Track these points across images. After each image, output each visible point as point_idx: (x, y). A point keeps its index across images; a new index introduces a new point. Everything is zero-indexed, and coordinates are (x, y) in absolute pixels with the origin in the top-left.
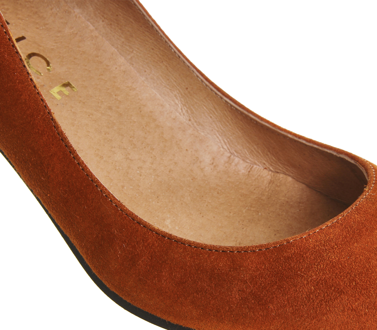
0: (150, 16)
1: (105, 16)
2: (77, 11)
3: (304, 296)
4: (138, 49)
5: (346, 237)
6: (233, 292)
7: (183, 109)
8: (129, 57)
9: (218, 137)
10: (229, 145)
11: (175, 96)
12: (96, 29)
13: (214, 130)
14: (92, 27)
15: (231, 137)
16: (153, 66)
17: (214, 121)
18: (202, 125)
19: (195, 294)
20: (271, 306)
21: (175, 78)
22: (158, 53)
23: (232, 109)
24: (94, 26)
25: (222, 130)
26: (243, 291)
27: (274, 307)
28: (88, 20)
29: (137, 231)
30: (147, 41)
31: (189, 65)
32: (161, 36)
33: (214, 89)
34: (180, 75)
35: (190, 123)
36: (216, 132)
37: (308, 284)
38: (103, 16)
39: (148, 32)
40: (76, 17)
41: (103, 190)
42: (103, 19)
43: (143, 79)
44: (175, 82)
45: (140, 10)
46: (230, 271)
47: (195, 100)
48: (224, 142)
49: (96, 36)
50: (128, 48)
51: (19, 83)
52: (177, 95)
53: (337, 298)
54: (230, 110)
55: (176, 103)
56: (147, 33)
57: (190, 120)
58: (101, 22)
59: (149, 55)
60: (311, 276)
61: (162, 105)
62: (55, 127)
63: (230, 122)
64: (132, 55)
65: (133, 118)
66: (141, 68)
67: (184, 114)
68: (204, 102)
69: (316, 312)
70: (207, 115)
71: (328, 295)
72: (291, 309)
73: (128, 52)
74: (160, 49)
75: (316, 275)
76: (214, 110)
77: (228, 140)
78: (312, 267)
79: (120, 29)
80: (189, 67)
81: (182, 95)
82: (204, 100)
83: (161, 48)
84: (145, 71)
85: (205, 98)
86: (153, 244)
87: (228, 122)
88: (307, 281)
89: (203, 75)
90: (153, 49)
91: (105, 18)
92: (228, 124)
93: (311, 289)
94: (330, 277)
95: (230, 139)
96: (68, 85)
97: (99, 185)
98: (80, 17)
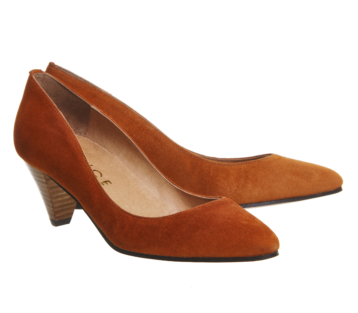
2: (116, 157)
3: (185, 231)
4: (140, 169)
5: (203, 210)
6: (159, 233)
9: (172, 204)
10: (177, 208)
11: (155, 188)
14: (121, 163)
16: (146, 176)
18: (165, 199)
20: (173, 236)
22: (148, 170)
23: (177, 190)
24: (123, 163)
25: (174, 201)
26: (163, 232)
28: (120, 160)
34: (157, 178)
35: (160, 198)
36: (171, 202)
38: (126, 158)
41: (113, 202)
43: (141, 181)
44: (155, 181)
45: (141, 152)
46: (158, 225)
47: (163, 188)
48: (175, 206)
49: (123, 166)
50: (136, 169)
53: (197, 230)
55: (155, 191)
56: (143, 162)
58: (125, 160)
59: (144, 172)
60: (188, 223)
61: (148, 191)
63: (177, 197)
64: (138, 172)
65: (135, 195)
66: (141, 177)
67: (158, 195)
68: (166, 189)
69: (189, 236)
70: (167, 195)
71: (194, 230)
72: (180, 236)
74: (149, 168)
75: (190, 223)
76: (170, 192)
78: (189, 220)
79: (133, 162)
81: (157, 187)
85: (167, 187)
86: (131, 220)
94: (195, 223)
95: (177, 205)
96: (108, 181)
97: (112, 201)
98: (117, 159)
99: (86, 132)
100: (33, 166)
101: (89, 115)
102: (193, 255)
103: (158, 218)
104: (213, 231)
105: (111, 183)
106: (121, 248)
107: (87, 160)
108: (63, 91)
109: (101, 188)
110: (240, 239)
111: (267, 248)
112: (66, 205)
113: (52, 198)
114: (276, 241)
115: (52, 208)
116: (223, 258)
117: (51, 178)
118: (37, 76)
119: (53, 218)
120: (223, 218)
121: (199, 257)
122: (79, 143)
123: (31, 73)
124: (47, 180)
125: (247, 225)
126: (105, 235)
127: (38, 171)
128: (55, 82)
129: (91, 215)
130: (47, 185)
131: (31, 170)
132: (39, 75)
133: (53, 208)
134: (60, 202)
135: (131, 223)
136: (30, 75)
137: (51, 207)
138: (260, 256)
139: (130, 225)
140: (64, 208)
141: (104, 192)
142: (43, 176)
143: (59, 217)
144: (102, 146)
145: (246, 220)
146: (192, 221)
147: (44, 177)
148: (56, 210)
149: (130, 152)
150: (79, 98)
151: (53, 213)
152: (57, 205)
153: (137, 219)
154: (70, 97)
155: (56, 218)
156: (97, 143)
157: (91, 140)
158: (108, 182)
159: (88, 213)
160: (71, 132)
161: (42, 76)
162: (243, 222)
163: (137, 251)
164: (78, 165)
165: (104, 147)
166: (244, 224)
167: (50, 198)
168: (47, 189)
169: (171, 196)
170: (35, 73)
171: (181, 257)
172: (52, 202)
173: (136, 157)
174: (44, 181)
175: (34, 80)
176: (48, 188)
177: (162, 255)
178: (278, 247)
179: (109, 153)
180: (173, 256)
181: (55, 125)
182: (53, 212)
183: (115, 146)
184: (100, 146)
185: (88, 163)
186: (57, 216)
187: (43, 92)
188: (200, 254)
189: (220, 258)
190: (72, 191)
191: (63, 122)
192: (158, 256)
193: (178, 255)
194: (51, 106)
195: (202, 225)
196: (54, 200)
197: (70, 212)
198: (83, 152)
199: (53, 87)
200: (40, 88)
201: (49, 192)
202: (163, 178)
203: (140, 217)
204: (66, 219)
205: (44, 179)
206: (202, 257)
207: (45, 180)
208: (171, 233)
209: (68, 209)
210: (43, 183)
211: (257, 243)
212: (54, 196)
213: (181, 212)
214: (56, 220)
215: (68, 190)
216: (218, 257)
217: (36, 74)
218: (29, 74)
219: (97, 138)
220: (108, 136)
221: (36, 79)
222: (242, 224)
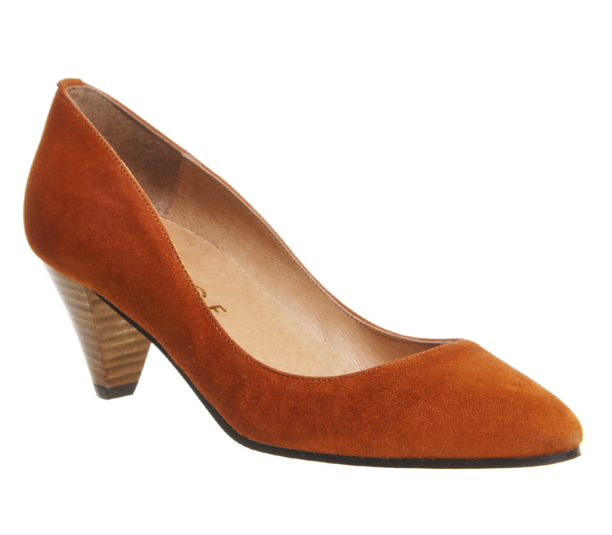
0: (293, 254)
1: (256, 260)
2: (232, 259)
3: (389, 403)
4: (282, 284)
5: (426, 363)
6: (335, 408)
7: (320, 332)
8: (275, 292)
9: (350, 355)
10: (360, 362)
11: (313, 321)
12: (248, 272)
13: (346, 349)
14: (243, 271)
15: (361, 354)
16: (295, 297)
17: (346, 340)
18: (335, 344)
19: (305, 416)
20: (363, 415)
21: (313, 305)
22: (299, 286)
23: (361, 326)
24: (246, 270)
25: (353, 348)
26: (343, 406)
27: (366, 416)
28: (241, 266)
29: (262, 374)
30: (290, 277)
31: (325, 291)
32: (302, 270)
33: (345, 310)
34: (317, 302)
35: (325, 343)
36: (348, 350)
37: (392, 394)
38: (254, 261)
39: (291, 267)
40: (231, 264)
41: (237, 347)
42: (254, 263)
43: (285, 308)
44: (314, 309)
46: (333, 392)
47: (330, 323)
48: (355, 359)
49: (247, 278)
50: (274, 284)
51: (175, 273)
52: (315, 320)
53: (415, 403)
54: (359, 327)
55: (313, 327)
56: (290, 269)
57: (325, 341)
58: (252, 265)
59: (291, 289)
60: (395, 388)
61: (301, 329)
62: (201, 304)
63: (361, 340)
64: (278, 290)
65: (274, 335)
66: (286, 299)
67: (320, 336)
68: (337, 324)
69: (398, 415)
70: (340, 336)
71: (408, 401)
72: (379, 415)
73: (274, 288)
74: (300, 282)
75: (399, 387)
76: (346, 330)
77: (359, 357)
78: (396, 382)
79: (268, 270)
80: (325, 293)
81: (319, 319)
82: (338, 322)
83: (302, 281)
84: (288, 302)
85: (338, 320)
86: (275, 383)
87: (358, 340)
88: (392, 392)
89: (336, 299)
90: (295, 283)
91: (255, 262)
92: (358, 342)
93: (395, 398)
94: (410, 388)
95: (360, 356)
96: (219, 306)
97: (234, 344)
98: (234, 264)
99: (167, 209)
100: (66, 274)
101: (176, 172)
102: (406, 453)
103: (332, 377)
104: (448, 405)
105: (225, 311)
106: (253, 439)
107: (180, 261)
108: (124, 123)
109: (212, 317)
110: (503, 422)
111: (559, 440)
112: (129, 356)
113: (102, 341)
114: (575, 427)
115: (100, 363)
116: (469, 459)
117: (102, 298)
118: (73, 92)
119: (102, 383)
120: (468, 379)
121: (418, 459)
122: (163, 226)
123: (60, 85)
124: (93, 303)
125: (516, 394)
126: (220, 413)
127: (74, 283)
128: (108, 105)
129: (188, 375)
130: (92, 313)
131: (59, 284)
132: (76, 90)
133: (102, 360)
134: (116, 349)
135: (275, 388)
136: (58, 90)
137: (98, 360)
138: (544, 456)
139: (273, 392)
140: (123, 363)
141: (217, 325)
142: (85, 295)
143: (114, 380)
144: (202, 236)
145: (514, 384)
146: (404, 383)
147: (88, 298)
148: (108, 366)
149: (260, 248)
150: (159, 137)
151: (103, 372)
152: (111, 356)
153: (288, 380)
154: (138, 136)
155: (109, 382)
156: (191, 230)
157: (179, 224)
158: (218, 309)
159: (182, 368)
160: (148, 204)
161: (81, 93)
162: (509, 387)
163: (289, 446)
164: (163, 272)
165: (207, 238)
166: (510, 391)
167: (98, 340)
168: (93, 322)
169: (347, 339)
170: (68, 85)
171: (380, 457)
172: (100, 349)
173: (274, 259)
174: (87, 305)
175: (67, 100)
176: (93, 320)
177: (340, 454)
178: (581, 439)
179: (217, 250)
180: (363, 455)
181: (113, 191)
182: (103, 369)
183: (229, 236)
184: (198, 237)
185: (183, 266)
186: (111, 377)
187: (86, 123)
188: (421, 452)
189: (461, 459)
190: (148, 324)
191: (130, 183)
192: (332, 456)
193: (374, 454)
194: (105, 151)
195: (425, 393)
196: (105, 346)
197: (135, 371)
198: (172, 245)
199: (104, 116)
200: (81, 117)
201: (95, 327)
202: (332, 301)
203: (295, 377)
204: (128, 385)
205: (87, 300)
206: (424, 459)
207: (89, 303)
208: (359, 409)
209: (132, 364)
210: (85, 309)
211: (539, 429)
212: (106, 337)
213: (379, 367)
214: (108, 387)
215: (139, 324)
216: (458, 457)
217: (71, 87)
218: (57, 88)
219: (191, 220)
220: (215, 217)
221: (71, 97)
222: (507, 390)
